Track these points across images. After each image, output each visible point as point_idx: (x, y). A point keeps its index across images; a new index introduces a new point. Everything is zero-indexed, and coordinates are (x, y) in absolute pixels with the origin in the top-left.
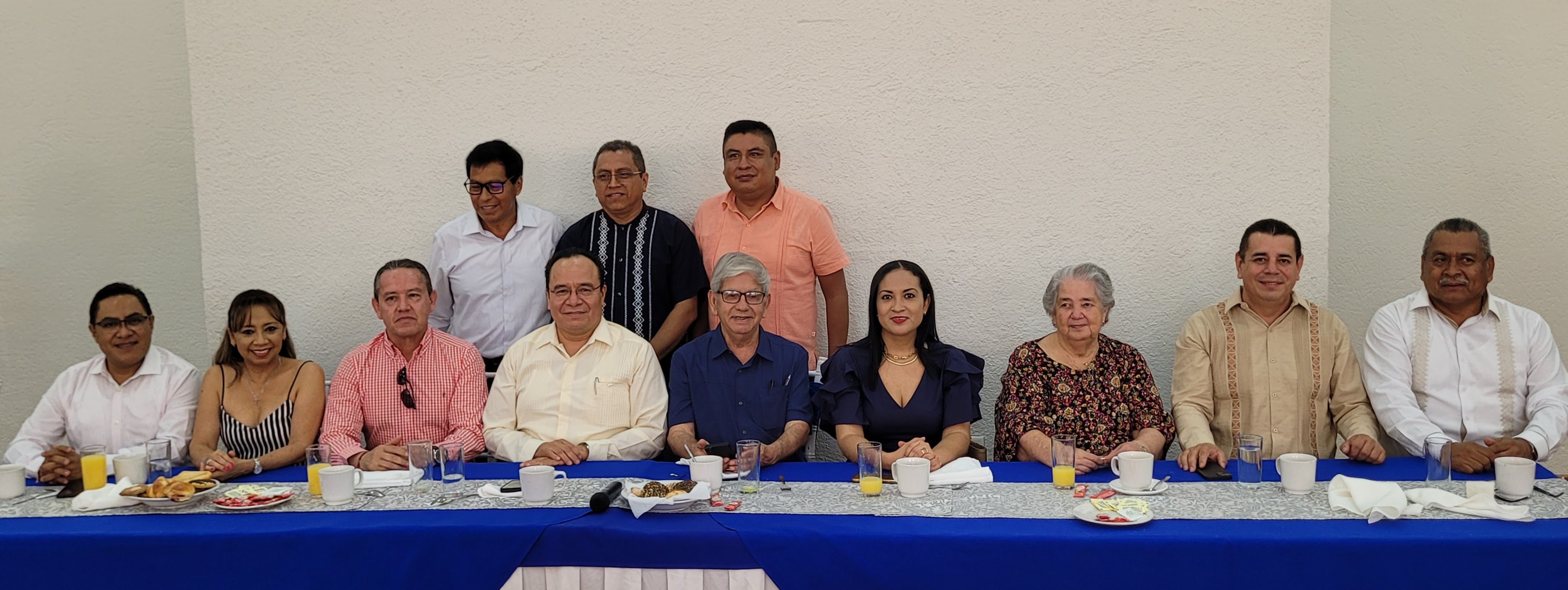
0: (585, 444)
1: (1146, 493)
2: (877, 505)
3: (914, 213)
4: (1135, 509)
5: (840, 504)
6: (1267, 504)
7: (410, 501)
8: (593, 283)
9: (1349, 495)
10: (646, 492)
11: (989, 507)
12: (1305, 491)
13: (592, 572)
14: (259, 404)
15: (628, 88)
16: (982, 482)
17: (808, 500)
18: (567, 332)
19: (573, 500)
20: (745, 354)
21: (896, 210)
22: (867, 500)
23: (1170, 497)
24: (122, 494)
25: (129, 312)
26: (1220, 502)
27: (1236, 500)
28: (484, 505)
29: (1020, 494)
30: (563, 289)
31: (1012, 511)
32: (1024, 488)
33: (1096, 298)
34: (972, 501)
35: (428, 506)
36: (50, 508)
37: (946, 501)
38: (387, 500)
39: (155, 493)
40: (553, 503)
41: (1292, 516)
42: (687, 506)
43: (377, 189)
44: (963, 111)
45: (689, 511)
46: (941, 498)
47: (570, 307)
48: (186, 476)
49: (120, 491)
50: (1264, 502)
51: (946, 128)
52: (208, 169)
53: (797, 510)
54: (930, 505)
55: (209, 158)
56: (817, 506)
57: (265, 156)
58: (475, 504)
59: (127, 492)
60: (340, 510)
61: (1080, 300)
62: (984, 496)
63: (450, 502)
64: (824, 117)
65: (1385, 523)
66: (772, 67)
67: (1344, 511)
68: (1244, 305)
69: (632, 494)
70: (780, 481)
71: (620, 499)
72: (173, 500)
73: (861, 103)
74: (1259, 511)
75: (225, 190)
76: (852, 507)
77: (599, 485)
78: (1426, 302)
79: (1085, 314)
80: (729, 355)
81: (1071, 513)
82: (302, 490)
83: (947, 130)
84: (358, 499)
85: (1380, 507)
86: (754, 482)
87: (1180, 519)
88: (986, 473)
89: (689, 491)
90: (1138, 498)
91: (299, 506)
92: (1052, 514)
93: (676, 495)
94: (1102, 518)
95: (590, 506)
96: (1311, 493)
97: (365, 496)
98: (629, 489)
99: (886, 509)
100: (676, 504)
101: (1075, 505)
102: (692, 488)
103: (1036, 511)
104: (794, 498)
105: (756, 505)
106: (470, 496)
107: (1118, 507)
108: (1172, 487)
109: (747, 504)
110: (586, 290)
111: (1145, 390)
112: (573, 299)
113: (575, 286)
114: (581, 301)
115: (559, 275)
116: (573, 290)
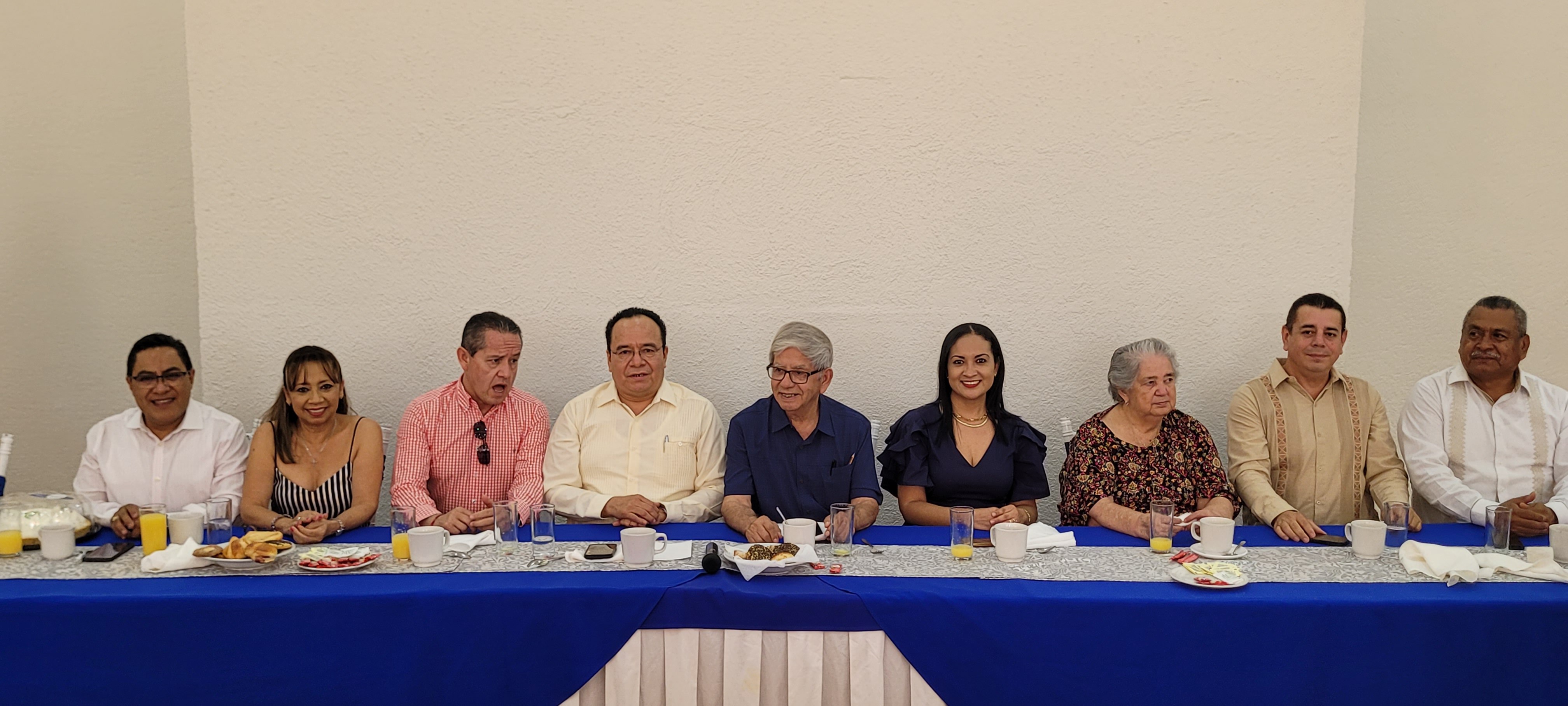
0: (661, 507)
1: (1228, 557)
2: (975, 568)
3: (950, 276)
4: (1229, 573)
5: (939, 567)
6: (1347, 568)
7: (501, 563)
8: (656, 344)
9: (1423, 560)
10: (752, 555)
11: (1085, 572)
12: (1378, 557)
13: (711, 635)
14: (316, 469)
15: (663, 140)
16: (1065, 546)
17: (906, 563)
18: (629, 394)
20: (806, 427)
21: (933, 273)
22: (962, 563)
23: (1254, 562)
24: (195, 555)
25: (166, 367)
26: (1301, 566)
27: (1314, 564)
28: (583, 567)
29: (1107, 558)
30: (626, 349)
31: (1108, 574)
32: (1108, 552)
34: (1065, 564)
35: (524, 567)
37: (1041, 564)
38: (475, 562)
41: (1374, 580)
42: (790, 569)
43: (393, 237)
44: (1003, 174)
45: (792, 574)
46: (1033, 562)
47: (632, 369)
49: (192, 552)
50: (1342, 566)
51: (985, 192)
52: (208, 210)
53: (900, 573)
54: (1027, 569)
55: (209, 198)
56: (918, 570)
57: (272, 199)
58: (574, 566)
59: (200, 552)
61: (1164, 377)
62: (1075, 560)
63: (547, 564)
64: (864, 176)
65: (1462, 586)
66: (812, 123)
67: (1421, 574)
68: (1293, 379)
69: (736, 557)
70: (866, 544)
71: (723, 560)
72: (258, 561)
73: (901, 163)
74: (1341, 575)
76: (953, 570)
77: (698, 548)
78: (1464, 377)
80: (792, 430)
81: (1166, 576)
82: (386, 552)
83: (985, 194)
84: (447, 561)
85: (1458, 572)
87: (1272, 582)
88: (1068, 538)
89: (794, 554)
90: (1226, 561)
91: (387, 568)
92: (1148, 577)
93: (782, 557)
94: (1203, 581)
95: (702, 568)
96: (1381, 558)
97: (452, 558)
98: (729, 551)
99: (988, 572)
100: (786, 567)
101: (1165, 569)
102: (795, 550)
103: (1132, 575)
104: (891, 561)
105: (857, 568)
106: (560, 558)
107: (1211, 571)
108: (1249, 551)
109: (849, 567)
110: (648, 351)
111: (1206, 463)
112: (637, 360)
113: (637, 346)
114: (644, 362)
115: (621, 335)
116: (637, 351)
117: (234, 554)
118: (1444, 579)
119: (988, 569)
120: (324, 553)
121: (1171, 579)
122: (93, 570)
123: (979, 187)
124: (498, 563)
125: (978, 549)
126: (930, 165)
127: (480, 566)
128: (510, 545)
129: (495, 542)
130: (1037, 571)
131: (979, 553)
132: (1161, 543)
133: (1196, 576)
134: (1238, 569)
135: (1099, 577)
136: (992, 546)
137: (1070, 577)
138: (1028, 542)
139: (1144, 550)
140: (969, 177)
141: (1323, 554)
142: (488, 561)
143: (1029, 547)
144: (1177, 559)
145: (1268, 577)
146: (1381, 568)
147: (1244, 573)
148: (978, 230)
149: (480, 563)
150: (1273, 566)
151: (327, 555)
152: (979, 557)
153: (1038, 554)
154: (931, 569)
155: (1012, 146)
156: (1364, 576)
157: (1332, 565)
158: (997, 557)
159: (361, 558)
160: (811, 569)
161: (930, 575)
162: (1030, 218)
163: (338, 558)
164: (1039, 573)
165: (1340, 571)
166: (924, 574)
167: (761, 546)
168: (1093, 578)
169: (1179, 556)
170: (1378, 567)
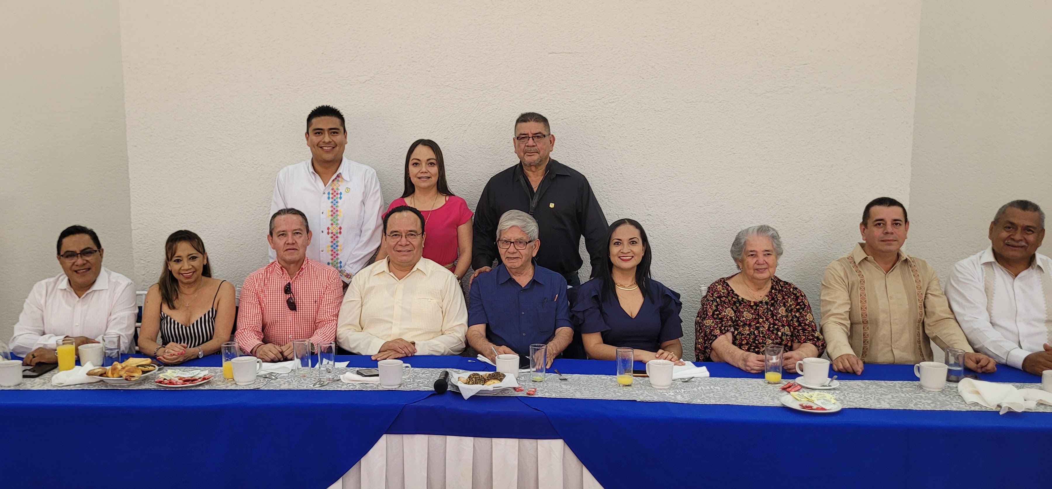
0: (414, 343)
1: (825, 388)
2: (634, 393)
4: (826, 400)
5: (607, 391)
6: (917, 398)
7: (296, 383)
8: (417, 230)
9: (978, 393)
10: (471, 380)
11: (716, 397)
12: (938, 389)
13: (437, 439)
16: (701, 377)
17: (583, 388)
18: (397, 264)
19: (416, 385)
20: (521, 281)
22: (625, 388)
23: (844, 392)
24: (87, 374)
26: (881, 395)
27: (891, 394)
28: (352, 387)
29: (733, 386)
30: (396, 234)
31: (733, 399)
32: (733, 382)
33: (773, 249)
34: (700, 391)
35: (311, 387)
36: (35, 383)
37: (683, 390)
38: (280, 382)
39: (113, 374)
40: (402, 387)
41: (940, 408)
42: (497, 391)
45: (500, 395)
46: (677, 389)
47: (401, 247)
48: (133, 362)
49: (86, 372)
50: (913, 397)
51: (648, 130)
52: (136, 146)
53: (578, 396)
54: (673, 394)
55: (136, 138)
56: (591, 393)
58: (345, 386)
59: (91, 372)
60: (249, 389)
61: (763, 251)
62: (708, 388)
63: (327, 384)
65: (1012, 415)
66: (530, 84)
67: (976, 404)
68: (871, 258)
69: (459, 381)
70: (557, 373)
71: (450, 384)
72: (126, 379)
73: (590, 111)
74: (914, 403)
75: (147, 160)
76: (617, 394)
77: (435, 374)
78: (991, 259)
79: (767, 261)
80: (512, 281)
81: (778, 402)
82: (216, 373)
83: (648, 132)
84: (259, 380)
85: (1007, 403)
86: (539, 374)
87: (860, 408)
88: (703, 371)
89: (501, 380)
90: (823, 391)
91: (218, 385)
92: (764, 402)
93: (492, 383)
94: (807, 407)
95: (434, 390)
96: (943, 390)
97: (263, 379)
98: (455, 376)
99: (643, 396)
100: (494, 390)
101: (777, 396)
102: (502, 377)
103: (752, 400)
104: (572, 386)
105: (547, 391)
106: (338, 380)
107: (813, 398)
108: (840, 383)
109: (541, 390)
110: (412, 235)
111: (802, 317)
112: (404, 241)
113: (404, 232)
114: (407, 243)
115: (394, 224)
116: (404, 235)
118: (996, 408)
119: (644, 393)
120: (176, 374)
121: (781, 404)
123: (644, 127)
124: (293, 383)
125: (637, 378)
126: (610, 112)
127: (280, 386)
128: (308, 369)
129: (296, 368)
130: (680, 395)
131: (637, 381)
133: (801, 403)
134: (833, 397)
135: (726, 401)
137: (705, 401)
138: (673, 374)
139: (760, 381)
140: (637, 120)
141: (897, 386)
142: (288, 382)
143: (674, 378)
144: (786, 388)
145: (856, 404)
146: (944, 399)
147: (837, 400)
149: (282, 383)
150: (859, 395)
151: (177, 376)
152: (637, 384)
153: (682, 382)
154: (601, 392)
155: (667, 98)
156: (931, 405)
157: (905, 395)
158: (650, 384)
159: (201, 378)
160: (513, 391)
161: (600, 397)
162: (680, 148)
163: (184, 378)
164: (681, 397)
165: (912, 401)
166: (595, 397)
167: (478, 374)
168: (722, 402)
169: (787, 386)
170: (942, 398)
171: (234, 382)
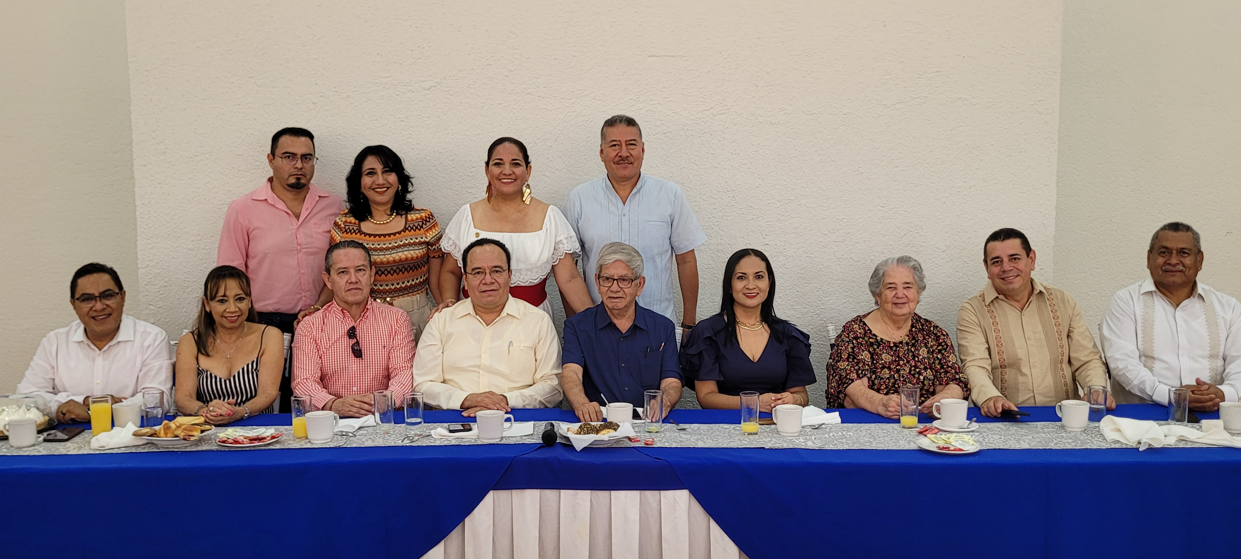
0: (504, 397)
1: (963, 430)
2: (761, 440)
3: (737, 213)
4: (964, 442)
5: (732, 440)
6: (1058, 438)
7: (381, 439)
8: (503, 266)
9: (1119, 430)
10: (582, 432)
11: (849, 442)
12: (1081, 428)
13: (550, 494)
14: (230, 362)
15: (507, 107)
16: (832, 423)
18: (483, 306)
20: (624, 324)
21: (723, 211)
22: (750, 437)
23: (984, 434)
24: (134, 435)
25: (102, 289)
26: (1021, 436)
27: (1032, 435)
28: (446, 442)
29: (867, 431)
30: (478, 271)
31: (868, 444)
32: (867, 428)
33: (913, 281)
34: (832, 437)
35: (399, 443)
37: (813, 437)
38: (360, 439)
41: (1080, 446)
42: (613, 442)
44: (778, 132)
45: (615, 445)
46: (807, 435)
47: (486, 286)
49: (131, 432)
50: (1054, 436)
51: (764, 146)
52: (144, 165)
53: (700, 445)
55: (146, 156)
56: (715, 442)
58: (439, 442)
59: (138, 433)
60: (328, 446)
61: (903, 284)
62: (840, 434)
63: (417, 439)
65: (1151, 450)
67: (1118, 442)
68: (1003, 297)
69: (569, 432)
70: (673, 423)
71: (560, 437)
72: (185, 439)
75: (159, 183)
76: (743, 442)
77: (538, 427)
78: (1153, 288)
79: (906, 294)
80: (612, 326)
81: (914, 445)
84: (335, 438)
85: (1148, 439)
86: (655, 424)
87: (999, 449)
88: (835, 417)
89: (615, 430)
90: (961, 433)
91: (289, 444)
92: (900, 446)
93: (607, 432)
94: (944, 448)
95: (541, 442)
96: (1085, 430)
97: (341, 437)
98: (563, 428)
99: (771, 443)
100: (609, 440)
101: (913, 440)
102: (616, 427)
103: (887, 444)
104: (693, 435)
105: (667, 441)
106: (428, 436)
107: (950, 440)
108: (979, 426)
109: (660, 441)
110: (497, 271)
111: (944, 358)
112: (488, 279)
113: (488, 268)
114: (493, 281)
115: (475, 259)
116: (488, 271)
117: (166, 434)
118: (1136, 445)
119: (772, 441)
120: (238, 433)
121: (918, 447)
122: (52, 448)
123: (759, 143)
124: (378, 440)
125: (763, 427)
126: (720, 125)
127: (363, 442)
128: (386, 426)
129: (375, 424)
130: (811, 442)
131: (764, 429)
132: (910, 420)
133: (938, 445)
134: (970, 440)
135: (860, 446)
136: (775, 424)
137: (837, 447)
138: (803, 420)
139: (895, 426)
140: (751, 134)
141: (1039, 428)
142: (370, 438)
143: (803, 424)
144: (923, 432)
145: (995, 445)
146: (1086, 438)
147: (978, 442)
148: (759, 176)
149: (364, 440)
150: (999, 437)
151: (240, 434)
152: (764, 432)
153: (811, 429)
154: (725, 441)
155: (785, 110)
156: (1072, 444)
157: (1046, 435)
158: (779, 432)
159: (268, 437)
160: (629, 442)
161: (725, 446)
163: (249, 437)
164: (812, 444)
165: (1052, 441)
166: (720, 445)
167: (589, 424)
168: (856, 447)
169: (924, 430)
170: (1083, 437)
171: (308, 440)
